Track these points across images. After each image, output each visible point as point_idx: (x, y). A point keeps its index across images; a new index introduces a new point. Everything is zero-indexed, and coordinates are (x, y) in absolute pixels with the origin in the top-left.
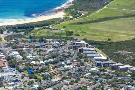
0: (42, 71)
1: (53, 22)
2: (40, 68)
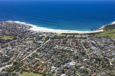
0: (104, 47)
1: (100, 32)
2: (103, 47)
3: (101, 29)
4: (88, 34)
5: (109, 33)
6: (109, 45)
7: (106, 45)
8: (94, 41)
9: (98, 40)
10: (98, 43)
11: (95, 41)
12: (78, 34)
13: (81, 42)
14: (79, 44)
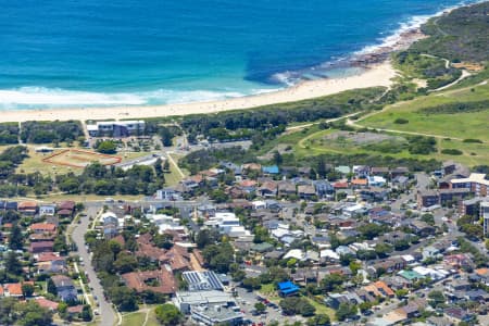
0: (331, 286)
1: (354, 102)
2: (322, 275)
3: (377, 59)
4: (196, 125)
5: (462, 108)
6: (402, 248)
7: (369, 257)
8: (231, 217)
9: (293, 196)
10: (280, 231)
11: (248, 218)
12: (68, 133)
13: (76, 232)
14: (45, 262)
